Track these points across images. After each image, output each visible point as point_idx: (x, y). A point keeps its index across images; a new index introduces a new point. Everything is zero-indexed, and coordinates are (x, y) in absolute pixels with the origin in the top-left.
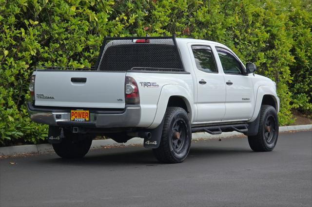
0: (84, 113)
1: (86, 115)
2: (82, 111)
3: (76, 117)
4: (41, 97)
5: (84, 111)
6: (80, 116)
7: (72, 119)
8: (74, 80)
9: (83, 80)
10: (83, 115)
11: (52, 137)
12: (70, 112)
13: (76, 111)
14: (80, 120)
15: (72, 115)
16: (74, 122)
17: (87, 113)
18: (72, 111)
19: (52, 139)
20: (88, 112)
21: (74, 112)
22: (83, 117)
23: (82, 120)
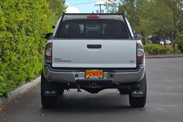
0: (98, 72)
1: (100, 74)
2: (96, 70)
3: (90, 75)
4: (59, 60)
5: (98, 71)
6: (94, 74)
7: (87, 77)
10: (97, 74)
12: (85, 72)
13: (90, 71)
14: (94, 78)
15: (87, 74)
16: (88, 79)
17: (101, 72)
18: (86, 71)
19: (48, 93)
20: (102, 71)
21: (89, 72)
22: (97, 75)
23: (96, 77)
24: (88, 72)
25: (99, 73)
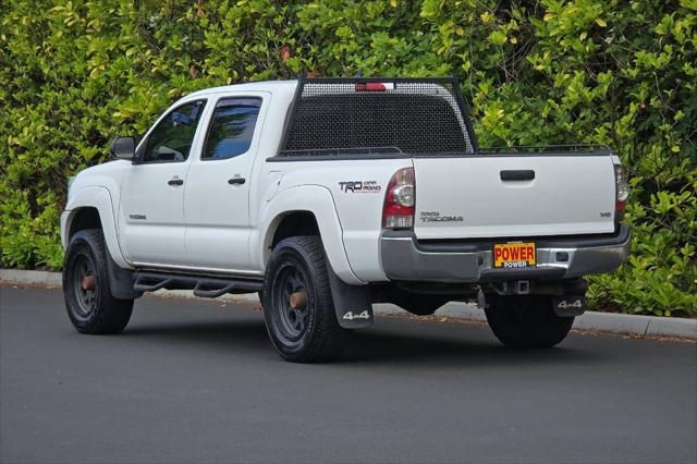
0: (524, 248)
1: (529, 254)
2: (519, 244)
3: (505, 259)
4: (433, 218)
5: (524, 245)
6: (514, 255)
7: (498, 264)
8: (508, 176)
9: (528, 176)
10: (522, 253)
11: (350, 313)
12: (493, 250)
13: (505, 246)
14: (515, 265)
15: (498, 256)
16: (501, 270)
17: (531, 248)
18: (497, 246)
19: (351, 317)
20: (532, 245)
21: (502, 248)
22: (522, 258)
23: (520, 264)
24: (499, 249)
25: (526, 251)
